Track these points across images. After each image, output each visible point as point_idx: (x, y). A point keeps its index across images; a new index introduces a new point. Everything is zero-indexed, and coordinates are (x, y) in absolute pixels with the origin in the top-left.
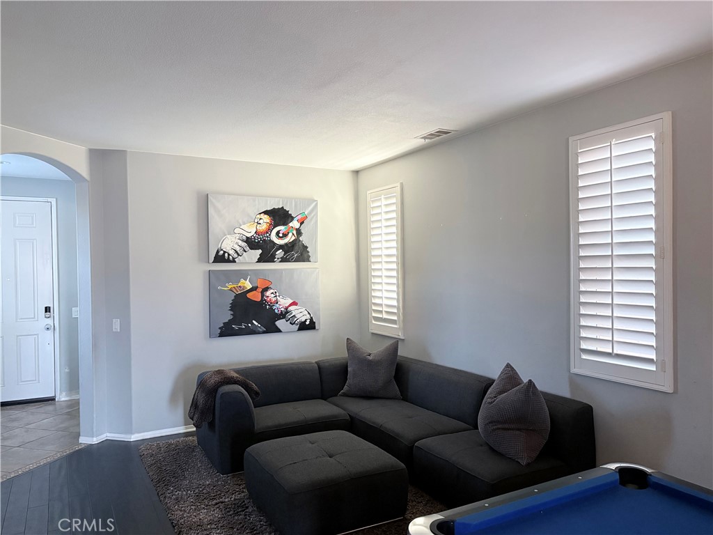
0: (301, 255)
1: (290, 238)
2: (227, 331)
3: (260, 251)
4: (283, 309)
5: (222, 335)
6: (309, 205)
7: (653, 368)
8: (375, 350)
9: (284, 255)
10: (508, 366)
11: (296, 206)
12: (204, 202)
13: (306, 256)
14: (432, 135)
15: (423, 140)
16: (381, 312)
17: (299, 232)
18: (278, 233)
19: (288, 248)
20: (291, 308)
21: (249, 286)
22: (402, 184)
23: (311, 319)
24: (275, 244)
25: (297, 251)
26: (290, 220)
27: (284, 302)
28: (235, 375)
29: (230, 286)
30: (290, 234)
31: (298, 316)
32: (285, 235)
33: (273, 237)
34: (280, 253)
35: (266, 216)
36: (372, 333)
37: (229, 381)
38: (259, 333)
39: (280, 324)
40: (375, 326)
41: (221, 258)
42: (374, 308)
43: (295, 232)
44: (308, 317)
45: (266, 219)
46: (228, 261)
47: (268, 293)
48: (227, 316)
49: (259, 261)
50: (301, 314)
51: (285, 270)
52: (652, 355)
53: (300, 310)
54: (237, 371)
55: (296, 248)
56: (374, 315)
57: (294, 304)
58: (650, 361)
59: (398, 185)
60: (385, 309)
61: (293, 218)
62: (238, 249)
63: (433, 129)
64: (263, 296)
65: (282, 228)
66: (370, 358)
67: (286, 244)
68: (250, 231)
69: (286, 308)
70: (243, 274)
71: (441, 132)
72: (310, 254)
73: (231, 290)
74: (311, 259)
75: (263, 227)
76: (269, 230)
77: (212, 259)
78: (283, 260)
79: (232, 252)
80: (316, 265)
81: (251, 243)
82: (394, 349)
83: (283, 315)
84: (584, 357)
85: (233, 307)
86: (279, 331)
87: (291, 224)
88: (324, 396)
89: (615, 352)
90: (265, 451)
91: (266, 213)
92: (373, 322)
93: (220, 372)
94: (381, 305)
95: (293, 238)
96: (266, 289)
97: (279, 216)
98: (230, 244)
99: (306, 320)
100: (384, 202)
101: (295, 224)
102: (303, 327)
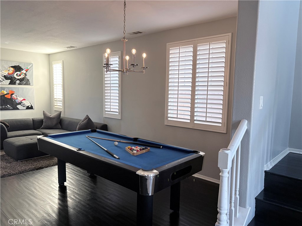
0: (27, 82)
1: (22, 76)
3: (10, 81)
4: (20, 101)
6: (29, 65)
9: (20, 82)
10: (87, 115)
11: (24, 65)
13: (28, 83)
15: (67, 48)
17: (25, 74)
18: (17, 74)
19: (21, 80)
21: (5, 92)
22: (63, 61)
23: (31, 105)
26: (22, 70)
27: (20, 99)
30: (22, 75)
31: (26, 104)
32: (20, 75)
33: (15, 76)
34: (18, 82)
38: (10, 110)
43: (24, 74)
44: (30, 104)
45: (12, 69)
47: (13, 96)
49: (9, 84)
50: (27, 104)
51: (20, 88)
53: (27, 102)
55: (24, 80)
57: (24, 100)
58: (117, 112)
59: (62, 61)
61: (23, 69)
62: (1, 79)
64: (11, 96)
65: (19, 73)
66: (51, 117)
67: (20, 79)
68: (6, 73)
69: (21, 101)
72: (30, 82)
74: (31, 84)
75: (11, 72)
76: (14, 73)
78: (19, 84)
80: (33, 87)
81: (6, 78)
82: (60, 114)
83: (20, 103)
84: (106, 112)
86: (18, 109)
87: (22, 72)
88: (35, 129)
89: (111, 111)
91: (12, 67)
92: (55, 106)
95: (23, 77)
96: (13, 94)
97: (17, 68)
99: (29, 106)
101: (24, 71)
102: (28, 108)
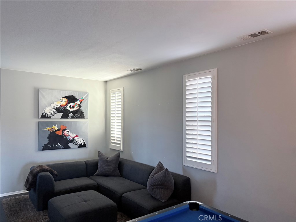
0: (81, 115)
1: (76, 108)
2: (46, 148)
3: (62, 114)
4: (71, 139)
5: (43, 150)
6: (85, 95)
7: (210, 163)
8: (110, 156)
9: (73, 115)
10: (160, 162)
11: (79, 95)
12: (37, 92)
13: (82, 116)
14: (134, 70)
15: (131, 72)
16: (114, 140)
17: (80, 106)
18: (70, 106)
19: (74, 113)
20: (75, 138)
21: (56, 128)
22: (123, 88)
23: (84, 143)
24: (69, 111)
25: (79, 114)
26: (76, 101)
27: (72, 136)
28: (47, 167)
29: (48, 128)
30: (76, 107)
31: (78, 142)
32: (74, 107)
33: (68, 108)
34: (71, 115)
35: (65, 99)
36: (111, 149)
37: (44, 170)
38: (61, 149)
39: (70, 145)
40: (112, 146)
41: (44, 116)
42: (112, 138)
43: (78, 106)
44: (83, 142)
45: (65, 100)
46: (48, 118)
47: (65, 132)
48: (46, 141)
49: (62, 118)
50: (80, 141)
51: (73, 122)
52: (210, 158)
53: (79, 139)
54: (48, 166)
55: (78, 112)
56: (112, 141)
57: (77, 136)
58: (209, 161)
59: (122, 88)
60: (116, 139)
61: (77, 100)
62: (52, 112)
63: (135, 68)
64: (63, 133)
65: (72, 104)
66: (108, 159)
67: (74, 111)
68: (58, 105)
69: (73, 138)
70: (54, 123)
71: (137, 69)
72: (84, 115)
73: (48, 130)
74: (85, 117)
75: (64, 103)
76: (67, 105)
77: (40, 116)
78: (72, 118)
79: (49, 114)
80: (87, 120)
81: (58, 110)
82: (118, 155)
83: (72, 141)
84: (188, 159)
85: (49, 137)
86: (69, 148)
87: (76, 103)
88: (87, 176)
89: (198, 157)
90: (57, 201)
91: (65, 97)
92: (111, 144)
93: (40, 166)
94: (114, 137)
95: (77, 108)
96: (65, 130)
97: (71, 99)
98: (49, 111)
99: (82, 143)
100: (116, 95)
101: (78, 102)
102: (81, 146)
